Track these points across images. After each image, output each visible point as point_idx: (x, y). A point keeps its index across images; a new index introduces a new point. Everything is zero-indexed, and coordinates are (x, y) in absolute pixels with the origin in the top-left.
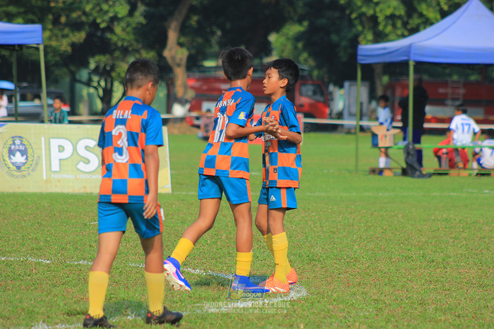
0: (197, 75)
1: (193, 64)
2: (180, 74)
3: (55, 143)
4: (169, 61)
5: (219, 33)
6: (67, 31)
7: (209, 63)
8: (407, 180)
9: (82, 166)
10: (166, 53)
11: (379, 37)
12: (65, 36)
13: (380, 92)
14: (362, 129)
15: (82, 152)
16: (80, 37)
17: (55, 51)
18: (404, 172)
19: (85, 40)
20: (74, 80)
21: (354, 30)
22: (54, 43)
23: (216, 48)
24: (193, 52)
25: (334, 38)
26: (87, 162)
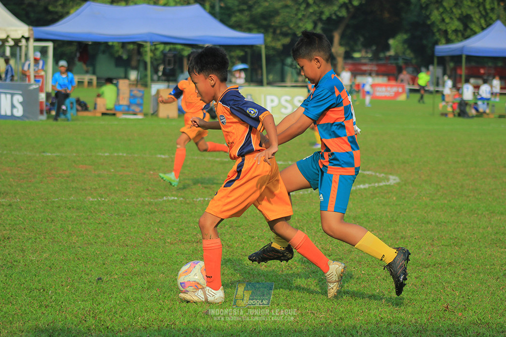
0: (350, 61)
1: (348, 56)
2: (340, 61)
3: (269, 98)
4: (335, 54)
5: (362, 39)
6: (280, 37)
7: (357, 55)
8: (461, 120)
9: (283, 110)
10: (333, 50)
11: (449, 41)
12: (279, 40)
13: (448, 72)
14: (437, 92)
15: (283, 102)
16: (287, 40)
17: (274, 49)
18: (459, 115)
19: (290, 42)
20: (283, 64)
21: (435, 38)
22: (273, 44)
23: (360, 47)
24: (348, 49)
25: (425, 42)
26: (286, 108)
